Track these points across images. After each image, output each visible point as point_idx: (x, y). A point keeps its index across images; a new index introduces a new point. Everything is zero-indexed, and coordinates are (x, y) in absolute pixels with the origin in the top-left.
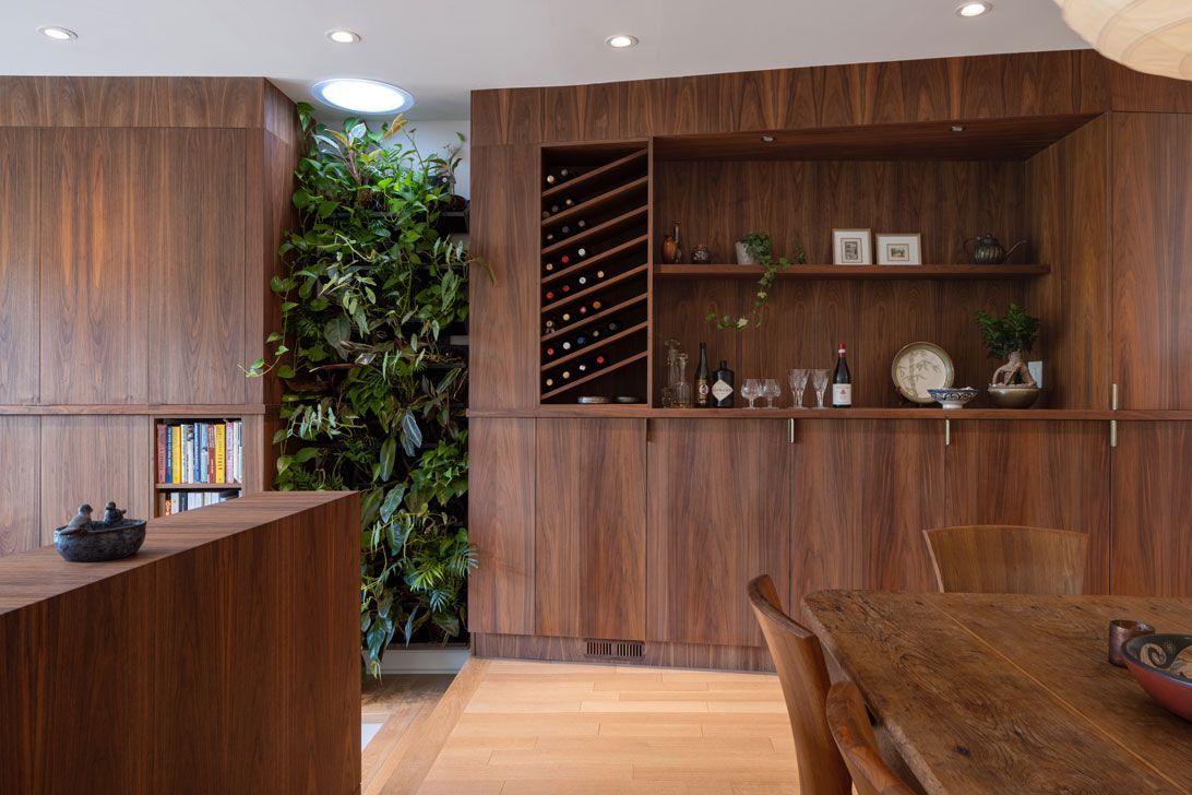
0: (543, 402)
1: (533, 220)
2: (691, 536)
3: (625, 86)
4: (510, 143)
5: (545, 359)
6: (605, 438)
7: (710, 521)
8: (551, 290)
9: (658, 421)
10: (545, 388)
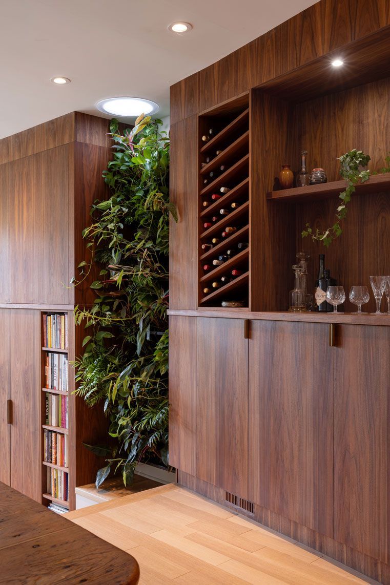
2: (272, 421)
3: (236, 53)
4: (186, 117)
9: (255, 322)
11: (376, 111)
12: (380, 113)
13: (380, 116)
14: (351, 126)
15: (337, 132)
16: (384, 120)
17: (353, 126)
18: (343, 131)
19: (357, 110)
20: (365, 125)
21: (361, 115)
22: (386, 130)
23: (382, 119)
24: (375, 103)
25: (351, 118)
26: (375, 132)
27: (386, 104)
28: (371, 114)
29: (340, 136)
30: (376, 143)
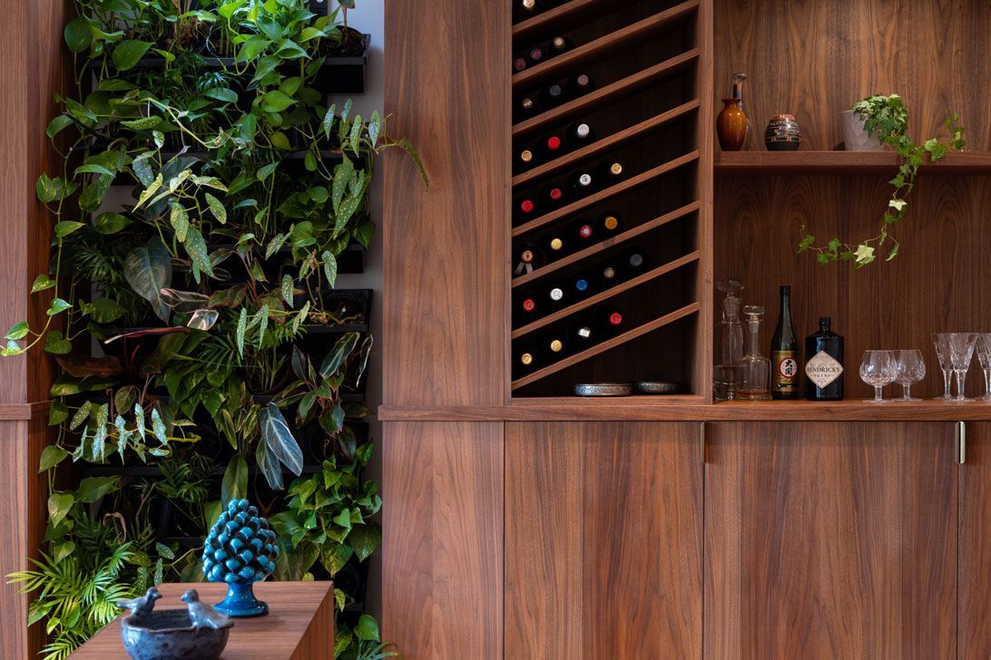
0: (517, 393)
1: (500, 74)
2: (782, 627)
5: (519, 318)
6: (629, 459)
7: (817, 600)
8: (529, 198)
9: (722, 425)
10: (518, 370)
11: (875, 24)
12: (882, 28)
13: (883, 35)
14: (823, 40)
15: (791, 43)
16: (891, 44)
17: (827, 42)
18: (803, 45)
19: (835, 13)
20: (852, 46)
21: (843, 24)
22: (896, 63)
23: (888, 40)
24: (874, 9)
25: (822, 24)
26: (873, 61)
27: (894, 17)
28: (864, 26)
29: (798, 55)
30: (874, 83)
